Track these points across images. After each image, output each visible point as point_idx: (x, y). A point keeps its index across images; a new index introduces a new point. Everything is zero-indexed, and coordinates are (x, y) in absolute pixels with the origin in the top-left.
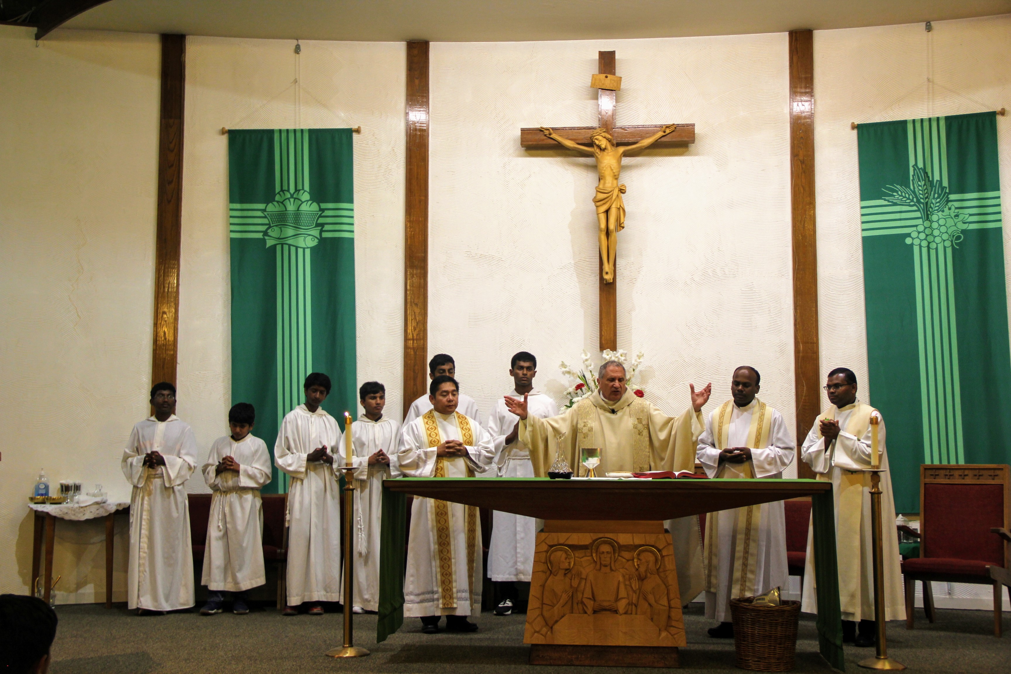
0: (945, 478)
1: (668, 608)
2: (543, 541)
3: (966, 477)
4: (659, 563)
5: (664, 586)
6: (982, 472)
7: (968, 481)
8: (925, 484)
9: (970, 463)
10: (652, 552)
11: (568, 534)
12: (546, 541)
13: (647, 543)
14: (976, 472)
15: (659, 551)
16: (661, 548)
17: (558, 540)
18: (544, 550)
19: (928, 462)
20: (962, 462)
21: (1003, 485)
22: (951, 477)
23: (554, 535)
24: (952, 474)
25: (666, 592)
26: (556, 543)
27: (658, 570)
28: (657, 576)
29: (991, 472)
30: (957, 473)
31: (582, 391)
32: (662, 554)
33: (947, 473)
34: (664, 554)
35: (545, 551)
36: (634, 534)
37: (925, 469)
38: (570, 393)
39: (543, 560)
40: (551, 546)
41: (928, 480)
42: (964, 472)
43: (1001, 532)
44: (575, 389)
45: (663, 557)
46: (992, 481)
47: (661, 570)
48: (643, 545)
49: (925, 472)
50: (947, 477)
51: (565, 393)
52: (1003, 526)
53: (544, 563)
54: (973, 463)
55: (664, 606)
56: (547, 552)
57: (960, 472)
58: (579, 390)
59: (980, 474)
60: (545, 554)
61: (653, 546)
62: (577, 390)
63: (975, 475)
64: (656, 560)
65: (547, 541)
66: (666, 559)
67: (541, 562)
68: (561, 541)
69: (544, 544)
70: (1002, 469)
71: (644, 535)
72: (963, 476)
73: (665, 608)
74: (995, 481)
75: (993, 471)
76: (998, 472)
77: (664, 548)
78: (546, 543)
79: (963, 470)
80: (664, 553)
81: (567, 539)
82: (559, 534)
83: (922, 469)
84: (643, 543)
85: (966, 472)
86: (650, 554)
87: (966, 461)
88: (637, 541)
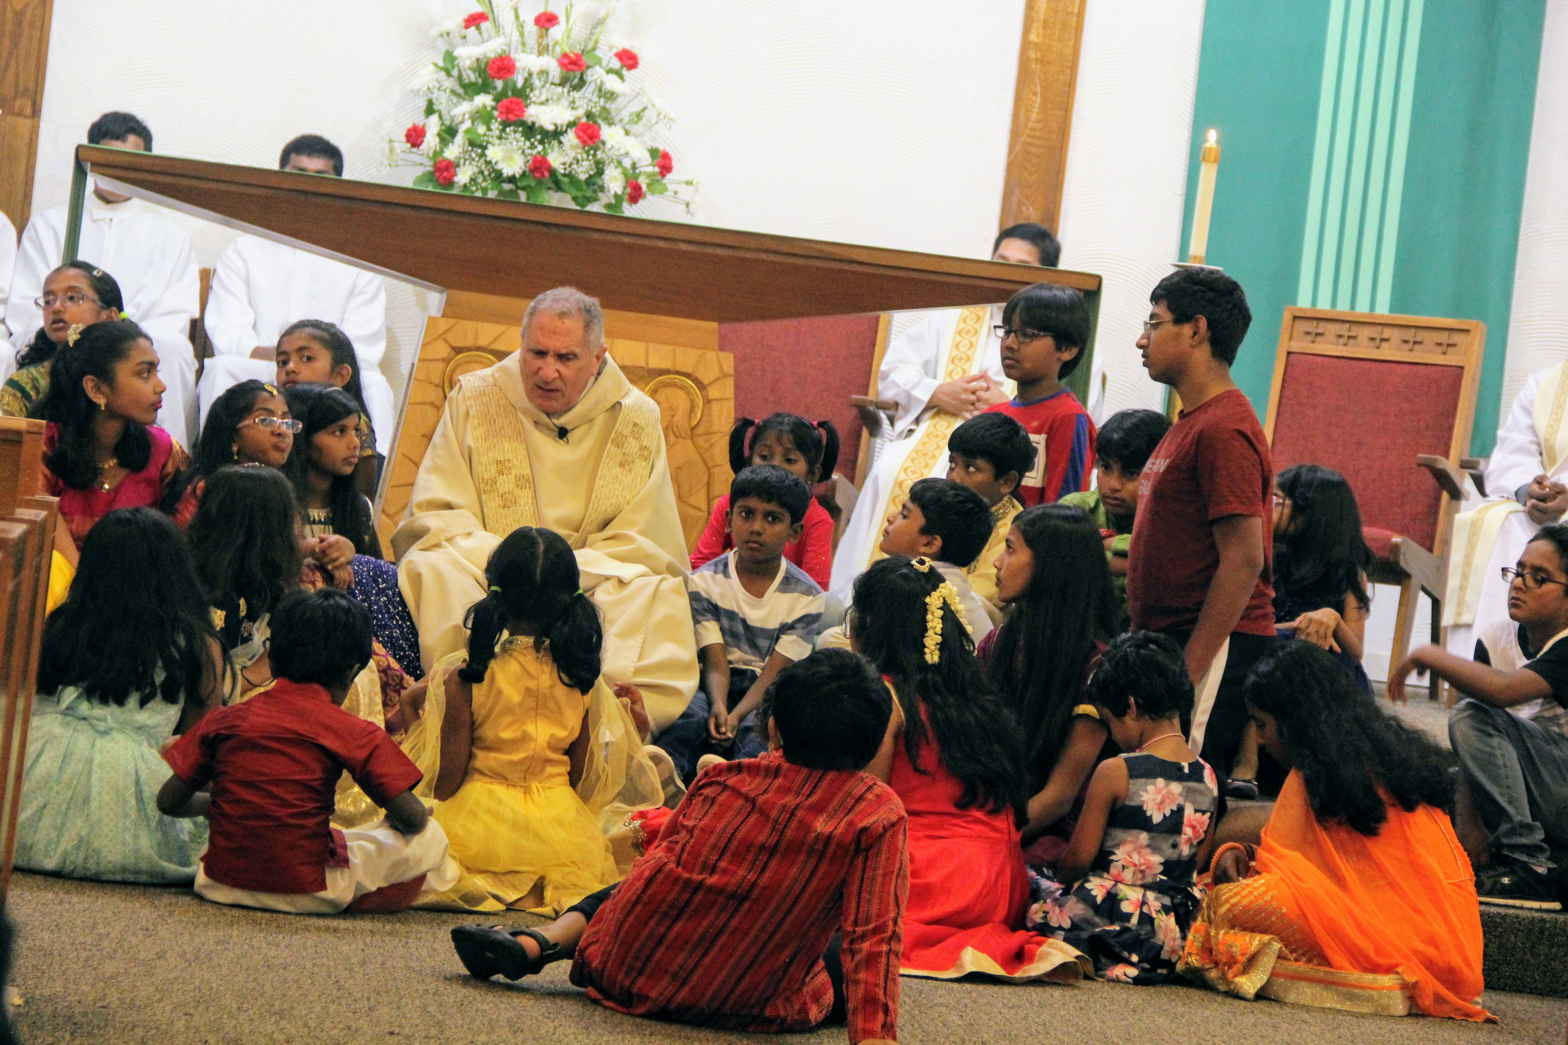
0: (1338, 344)
1: (706, 514)
2: (440, 336)
3: (1385, 345)
4: (699, 415)
5: (702, 467)
6: (1421, 335)
7: (1387, 353)
8: (1289, 353)
9: (1397, 312)
10: (682, 388)
11: (503, 328)
12: (448, 337)
13: (678, 368)
14: (1409, 335)
15: (702, 386)
16: (706, 380)
17: (476, 338)
18: (439, 356)
19: (1304, 302)
20: (1383, 308)
21: (1462, 368)
22: (1352, 342)
23: (468, 326)
24: (1353, 334)
25: (705, 480)
26: (469, 343)
27: (692, 429)
28: (689, 442)
29: (1443, 337)
30: (1364, 333)
31: (480, 33)
32: (707, 396)
33: (1343, 333)
34: (711, 396)
35: (444, 360)
36: (651, 345)
37: (1295, 318)
38: (448, 34)
39: (437, 380)
40: (458, 350)
41: (1296, 346)
42: (1382, 333)
43: (1440, 466)
44: (463, 24)
45: (708, 401)
46: (1442, 356)
47: (700, 430)
48: (667, 372)
49: (1292, 327)
50: (1342, 341)
51: (435, 32)
52: (1446, 455)
53: (437, 386)
54: (1406, 313)
55: (699, 509)
56: (447, 361)
57: (1373, 332)
58: (473, 29)
59: (1418, 339)
60: (441, 366)
61: (688, 375)
62: (467, 27)
63: (1406, 342)
64: (692, 408)
65: (450, 337)
66: (715, 407)
67: (431, 383)
68: (483, 342)
69: (441, 342)
70: (1467, 331)
71: (671, 348)
72: (1378, 341)
73: (700, 514)
74: (1448, 357)
75: (1446, 334)
76: (1456, 338)
77: (715, 381)
78: (446, 340)
79: (1380, 328)
80: (713, 393)
81: (497, 338)
82: (480, 324)
83: (1287, 316)
84: (668, 366)
85: (1387, 333)
86: (680, 393)
87: (1393, 308)
88: (655, 363)
